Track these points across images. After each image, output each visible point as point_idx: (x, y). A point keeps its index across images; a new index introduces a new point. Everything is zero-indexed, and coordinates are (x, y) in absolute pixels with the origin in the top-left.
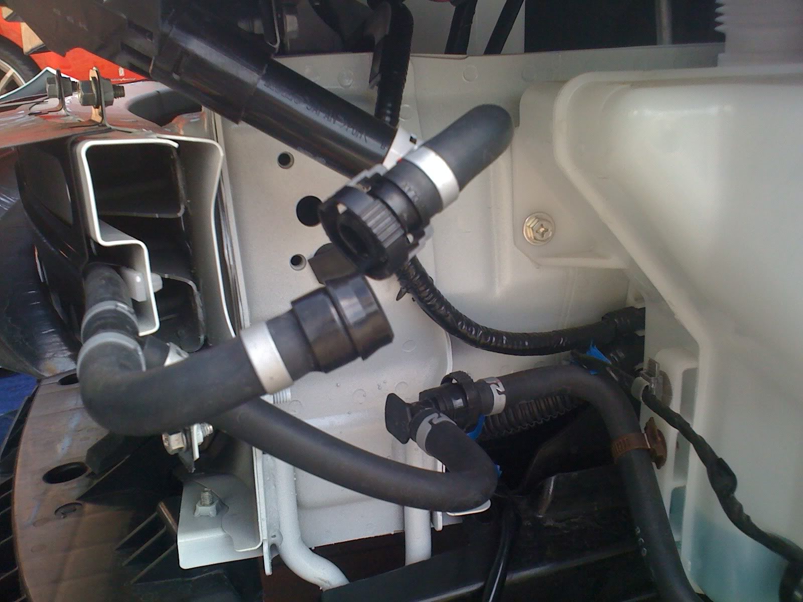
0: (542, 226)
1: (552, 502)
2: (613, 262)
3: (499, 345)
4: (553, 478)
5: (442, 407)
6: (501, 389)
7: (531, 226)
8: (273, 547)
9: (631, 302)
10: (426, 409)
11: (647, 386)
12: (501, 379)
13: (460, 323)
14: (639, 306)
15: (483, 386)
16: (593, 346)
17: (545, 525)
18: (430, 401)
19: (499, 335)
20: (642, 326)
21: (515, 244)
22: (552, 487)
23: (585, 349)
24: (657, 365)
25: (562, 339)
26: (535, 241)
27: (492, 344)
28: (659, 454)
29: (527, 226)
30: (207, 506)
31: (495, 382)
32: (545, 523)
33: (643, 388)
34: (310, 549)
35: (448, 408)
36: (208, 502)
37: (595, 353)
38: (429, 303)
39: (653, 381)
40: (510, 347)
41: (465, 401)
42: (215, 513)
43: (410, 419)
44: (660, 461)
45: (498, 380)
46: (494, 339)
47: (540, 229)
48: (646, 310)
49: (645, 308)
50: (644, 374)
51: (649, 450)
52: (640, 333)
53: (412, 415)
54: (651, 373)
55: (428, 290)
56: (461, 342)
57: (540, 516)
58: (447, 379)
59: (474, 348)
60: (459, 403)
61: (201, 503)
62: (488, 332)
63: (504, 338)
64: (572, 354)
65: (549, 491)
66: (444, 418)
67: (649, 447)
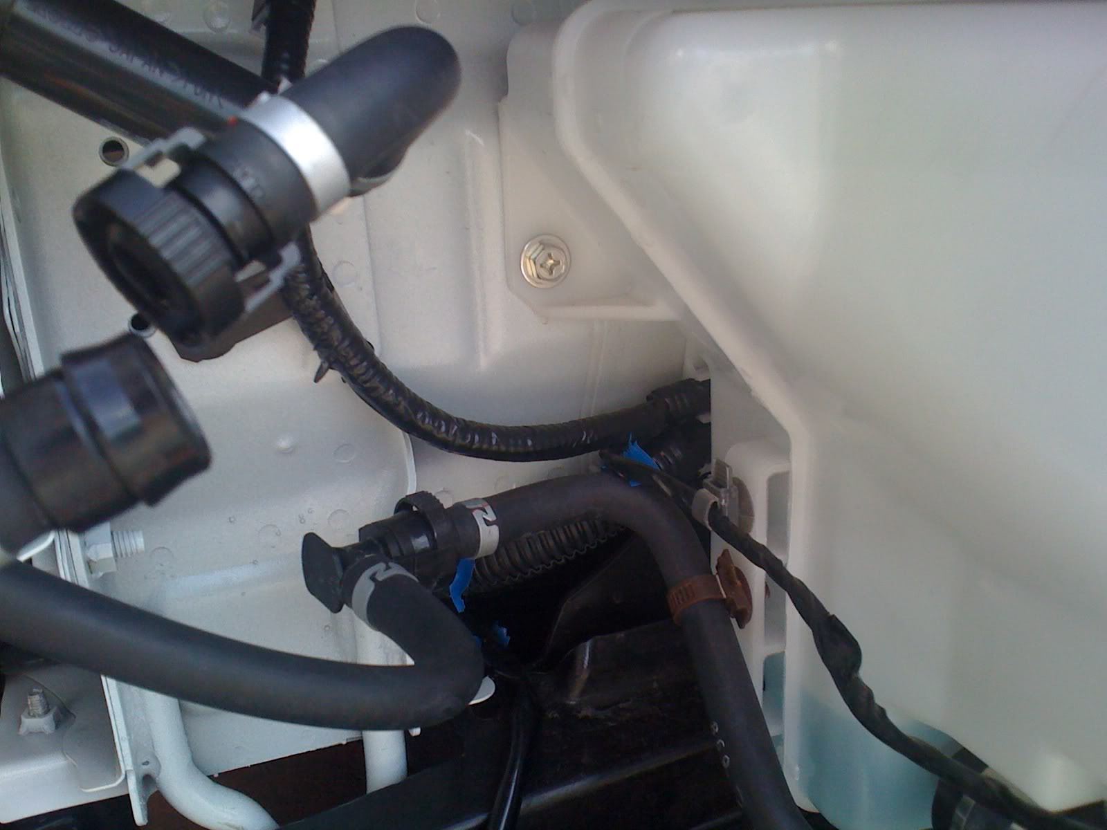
0: (550, 256)
1: (590, 679)
2: (660, 311)
3: (485, 446)
4: (588, 644)
5: (394, 551)
6: (491, 516)
7: (533, 257)
8: (147, 780)
9: (690, 372)
10: (367, 556)
11: (716, 502)
12: (490, 500)
13: (420, 415)
14: (701, 378)
15: (462, 513)
16: (633, 442)
17: (580, 716)
18: (376, 542)
19: (484, 431)
20: (707, 408)
21: (509, 286)
22: (587, 658)
23: (621, 447)
24: (727, 469)
25: (585, 433)
26: (539, 280)
27: (474, 447)
28: (739, 607)
29: (525, 256)
30: (40, 716)
31: (480, 506)
32: (580, 712)
33: (709, 507)
34: (211, 777)
35: (405, 553)
36: (40, 710)
37: (636, 451)
38: (368, 385)
39: (723, 495)
40: (503, 448)
41: (432, 540)
42: (54, 728)
43: (340, 572)
44: (743, 617)
45: (486, 503)
46: (477, 437)
47: (547, 260)
48: (712, 382)
49: (710, 380)
50: (709, 484)
51: (724, 600)
52: (703, 419)
53: (344, 567)
54: (720, 483)
55: (365, 364)
56: (425, 444)
57: (571, 703)
58: (404, 505)
59: (445, 453)
60: (421, 542)
61: (29, 714)
62: (467, 427)
63: (494, 435)
64: (601, 455)
65: (583, 664)
66: (397, 570)
67: (725, 596)
